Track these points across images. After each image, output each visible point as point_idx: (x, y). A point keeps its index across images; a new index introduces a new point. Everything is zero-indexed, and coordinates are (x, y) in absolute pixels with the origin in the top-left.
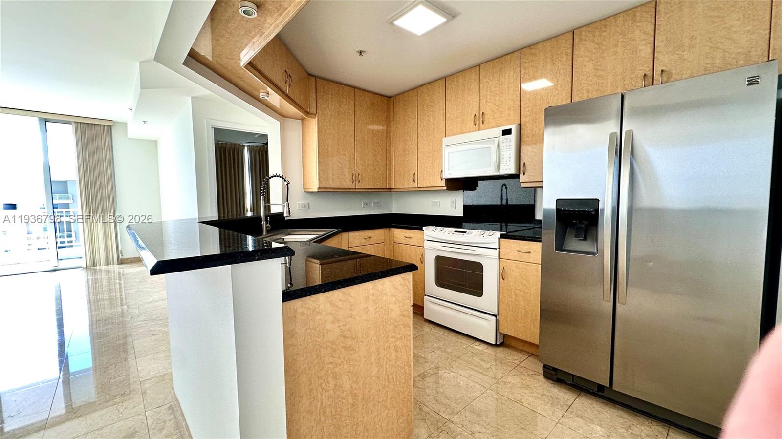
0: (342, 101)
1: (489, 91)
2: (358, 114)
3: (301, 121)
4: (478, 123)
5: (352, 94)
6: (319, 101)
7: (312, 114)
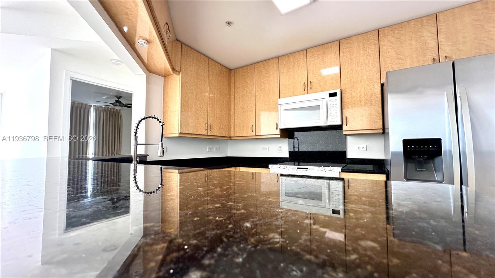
0: (200, 66)
1: (315, 67)
3: (163, 78)
4: (306, 89)
5: (207, 62)
6: (183, 62)
7: (177, 71)
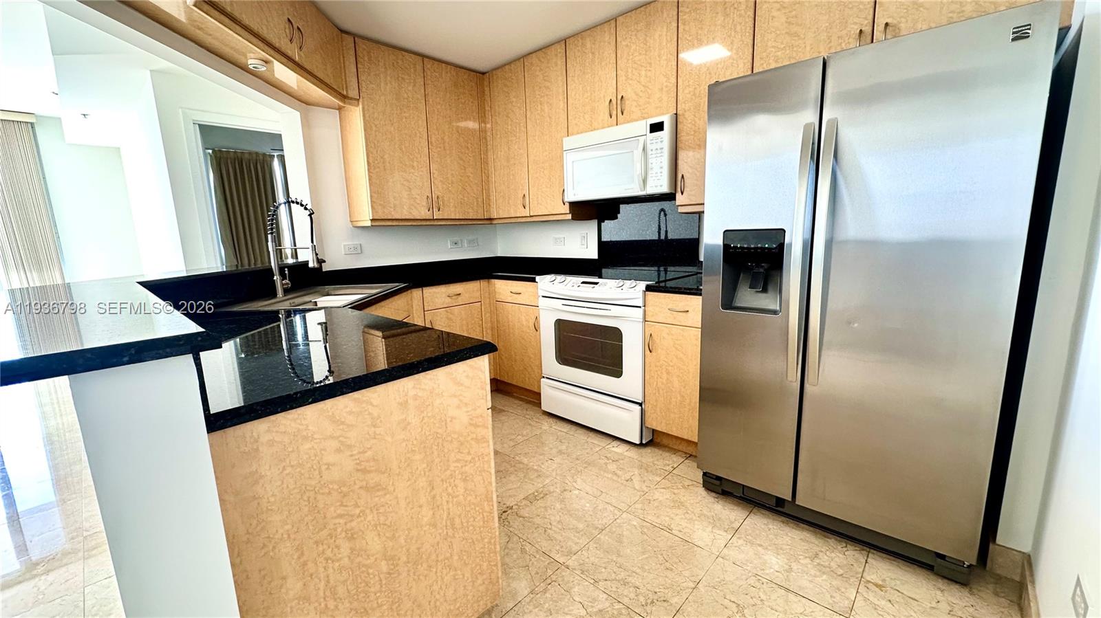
0: (403, 78)
1: (630, 61)
2: (431, 100)
3: (337, 111)
4: (614, 113)
5: (419, 67)
6: (362, 78)
7: (351, 99)
